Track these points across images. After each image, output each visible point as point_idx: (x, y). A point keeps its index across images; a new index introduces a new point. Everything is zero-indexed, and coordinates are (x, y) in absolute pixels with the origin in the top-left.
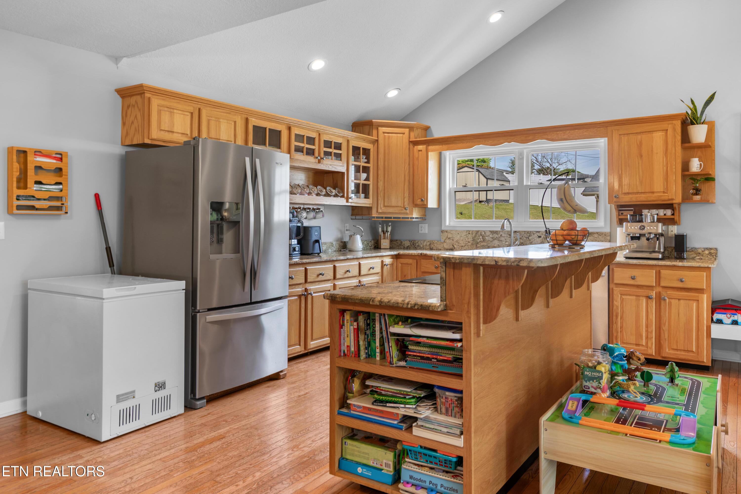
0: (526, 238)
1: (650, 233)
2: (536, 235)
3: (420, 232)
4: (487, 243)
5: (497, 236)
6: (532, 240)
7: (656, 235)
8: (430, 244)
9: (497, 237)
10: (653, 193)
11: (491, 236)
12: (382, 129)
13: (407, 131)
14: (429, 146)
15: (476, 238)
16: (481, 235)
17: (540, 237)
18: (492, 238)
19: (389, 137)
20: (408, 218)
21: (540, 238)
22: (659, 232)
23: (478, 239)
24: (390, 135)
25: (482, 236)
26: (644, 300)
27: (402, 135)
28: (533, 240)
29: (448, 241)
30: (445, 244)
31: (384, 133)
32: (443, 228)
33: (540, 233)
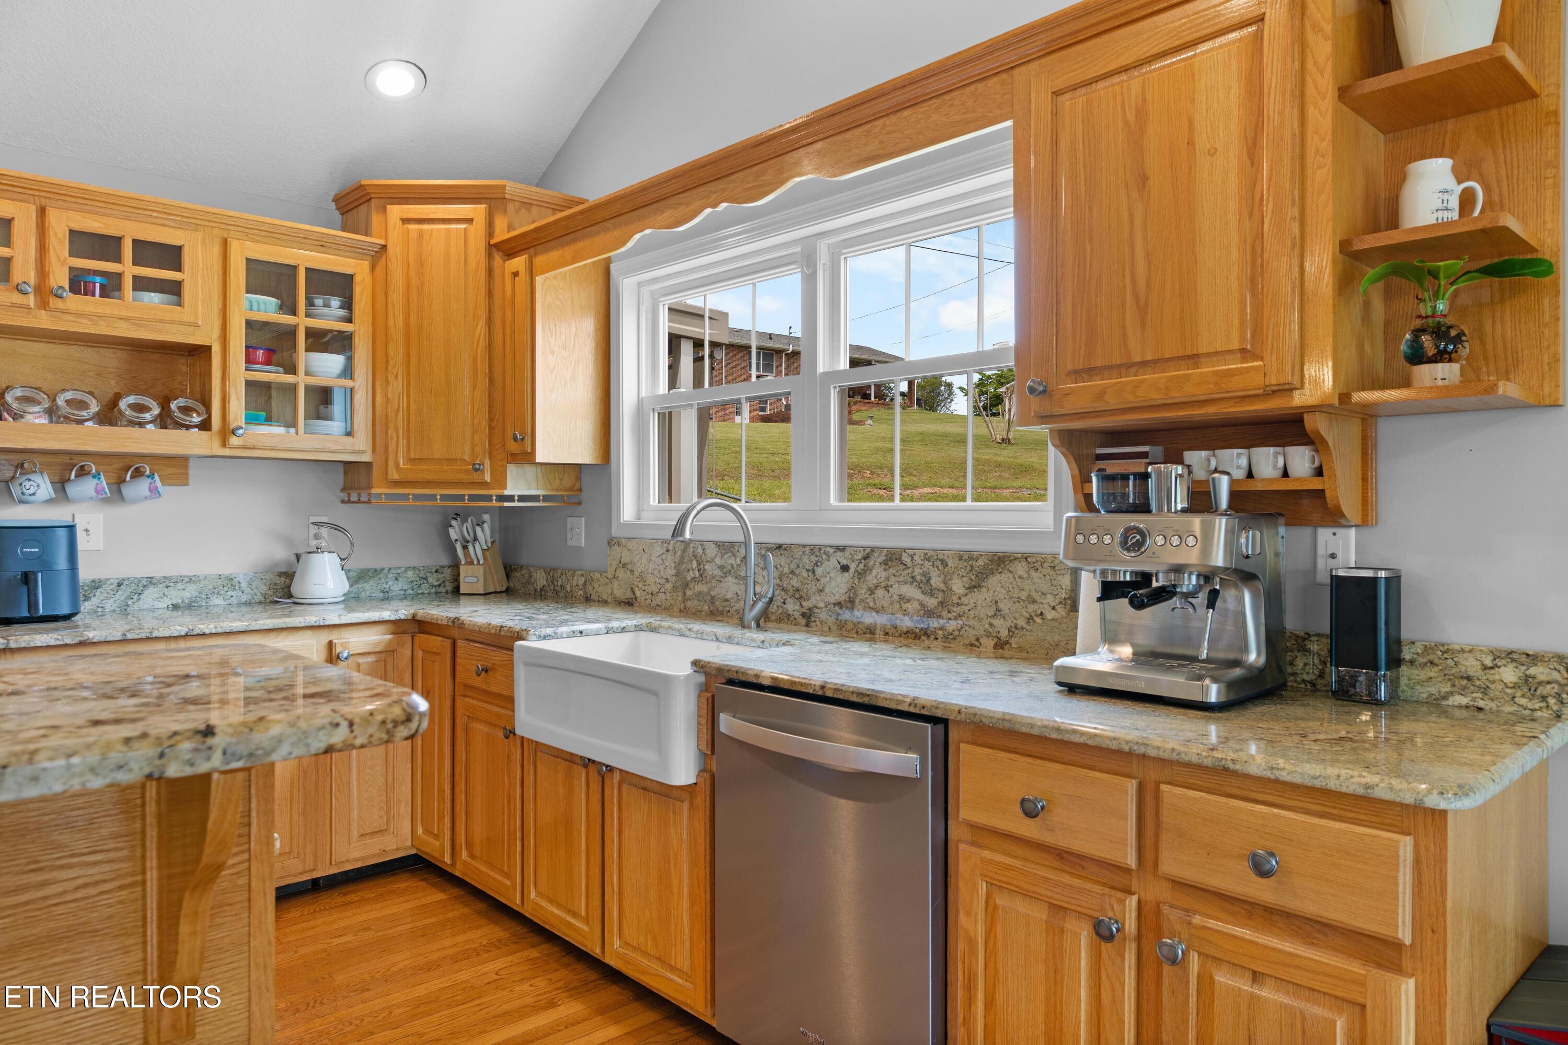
0: (808, 570)
1: (1178, 569)
2: (833, 562)
3: (569, 543)
4: (709, 585)
5: (732, 561)
6: (823, 580)
7: (1207, 577)
8: (585, 584)
9: (732, 566)
10: (1194, 359)
11: (718, 561)
12: (396, 211)
13: (477, 211)
14: (536, 254)
15: (684, 566)
16: (695, 556)
17: (845, 568)
18: (721, 567)
19: (421, 234)
20: (488, 498)
21: (846, 574)
22: (1213, 563)
23: (688, 571)
24: (426, 227)
25: (697, 561)
26: (1085, 935)
27: (463, 226)
28: (827, 579)
29: (621, 574)
30: (616, 583)
31: (405, 221)
32: (615, 532)
33: (847, 553)
